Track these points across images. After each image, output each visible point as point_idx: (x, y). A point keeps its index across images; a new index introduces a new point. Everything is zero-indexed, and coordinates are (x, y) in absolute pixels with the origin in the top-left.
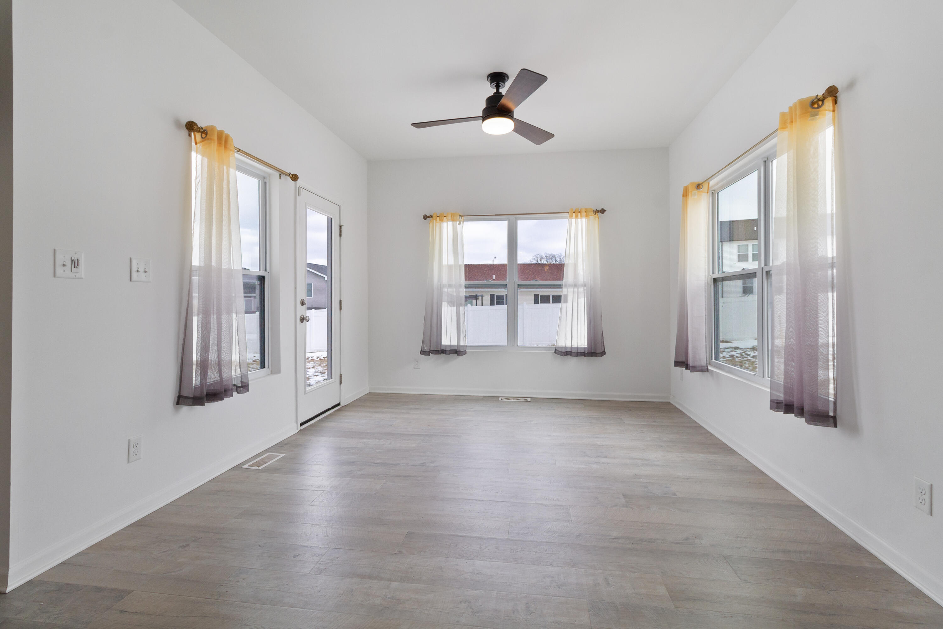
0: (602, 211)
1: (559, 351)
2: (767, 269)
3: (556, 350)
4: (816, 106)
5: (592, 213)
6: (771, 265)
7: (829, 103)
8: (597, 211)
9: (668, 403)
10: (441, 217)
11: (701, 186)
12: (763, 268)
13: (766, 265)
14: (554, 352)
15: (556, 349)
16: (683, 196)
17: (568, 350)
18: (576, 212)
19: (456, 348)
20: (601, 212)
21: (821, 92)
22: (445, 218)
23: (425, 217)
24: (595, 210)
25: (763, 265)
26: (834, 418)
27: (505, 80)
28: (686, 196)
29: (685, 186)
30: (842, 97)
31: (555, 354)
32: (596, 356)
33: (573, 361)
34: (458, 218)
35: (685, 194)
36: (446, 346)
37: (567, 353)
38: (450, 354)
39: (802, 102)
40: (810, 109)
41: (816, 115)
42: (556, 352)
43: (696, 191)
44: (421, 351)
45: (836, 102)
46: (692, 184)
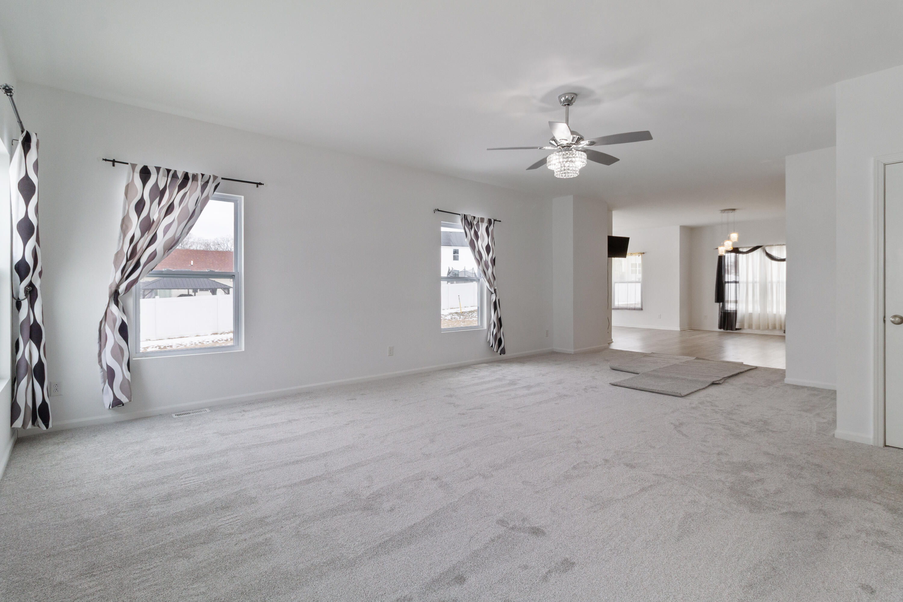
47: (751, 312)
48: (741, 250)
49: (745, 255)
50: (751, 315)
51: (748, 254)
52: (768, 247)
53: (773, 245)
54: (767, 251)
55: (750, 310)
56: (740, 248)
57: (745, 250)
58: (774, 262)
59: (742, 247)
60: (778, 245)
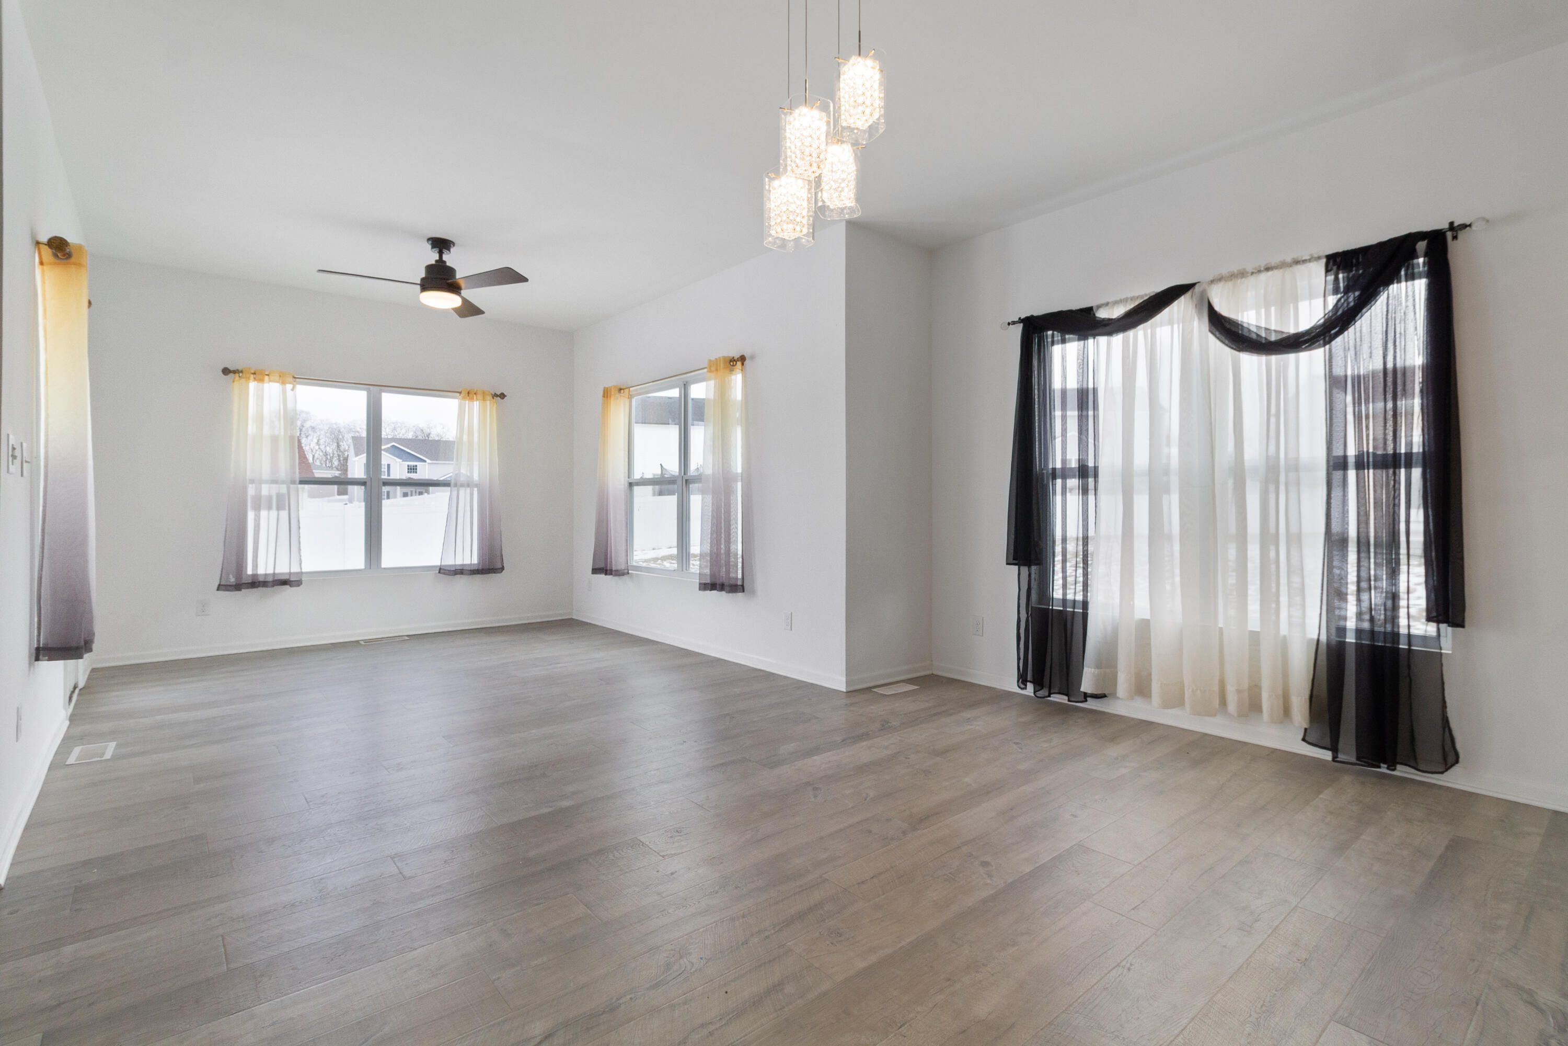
0: (502, 396)
1: (445, 570)
2: (686, 477)
3: (440, 569)
4: (732, 363)
5: (489, 397)
6: (689, 474)
7: (739, 363)
8: (495, 395)
9: (572, 619)
10: (259, 375)
11: (622, 391)
12: (683, 477)
13: (685, 474)
14: (438, 572)
15: (442, 567)
16: (604, 396)
17: (457, 568)
18: (470, 394)
19: (286, 577)
20: (500, 397)
21: (737, 356)
22: (266, 378)
23: (226, 371)
24: (493, 393)
25: (683, 474)
26: (743, 586)
27: (450, 246)
28: (607, 397)
29: (606, 386)
30: (746, 363)
31: (439, 574)
32: (495, 573)
33: (462, 582)
34: (291, 379)
35: (606, 394)
36: (266, 575)
37: (459, 571)
38: (273, 587)
39: (724, 358)
40: (728, 364)
41: (733, 371)
42: (442, 571)
43: (618, 395)
44: (219, 585)
45: (743, 364)
46: (615, 387)
47: (1147, 616)
48: (1102, 314)
49: (1118, 339)
50: (1144, 628)
51: (1131, 333)
52: (1221, 284)
53: (1242, 274)
54: (1222, 308)
55: (1142, 607)
56: (1099, 307)
57: (1117, 312)
58: (1250, 362)
59: (1107, 304)
60: (1268, 269)
